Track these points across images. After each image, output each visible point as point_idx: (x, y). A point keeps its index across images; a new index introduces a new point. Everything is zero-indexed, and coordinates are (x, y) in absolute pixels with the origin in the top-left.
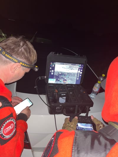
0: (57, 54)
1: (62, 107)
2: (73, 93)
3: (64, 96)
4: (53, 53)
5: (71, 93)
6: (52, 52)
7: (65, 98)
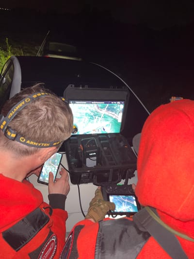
0: (79, 87)
1: (91, 174)
2: (108, 148)
3: (93, 156)
4: (73, 85)
5: (105, 148)
6: (70, 85)
7: (95, 158)
